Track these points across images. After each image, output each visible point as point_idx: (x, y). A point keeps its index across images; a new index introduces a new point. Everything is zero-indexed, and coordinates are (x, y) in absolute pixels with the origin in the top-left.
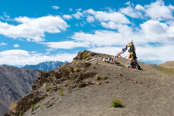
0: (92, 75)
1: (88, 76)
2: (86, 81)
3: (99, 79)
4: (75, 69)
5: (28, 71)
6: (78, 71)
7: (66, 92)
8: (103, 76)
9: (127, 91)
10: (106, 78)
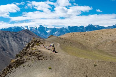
0: (42, 56)
1: (40, 56)
2: (40, 58)
3: (44, 58)
4: (36, 53)
5: (3, 32)
6: (37, 53)
7: (34, 62)
8: (45, 57)
9: (52, 63)
10: (46, 58)
